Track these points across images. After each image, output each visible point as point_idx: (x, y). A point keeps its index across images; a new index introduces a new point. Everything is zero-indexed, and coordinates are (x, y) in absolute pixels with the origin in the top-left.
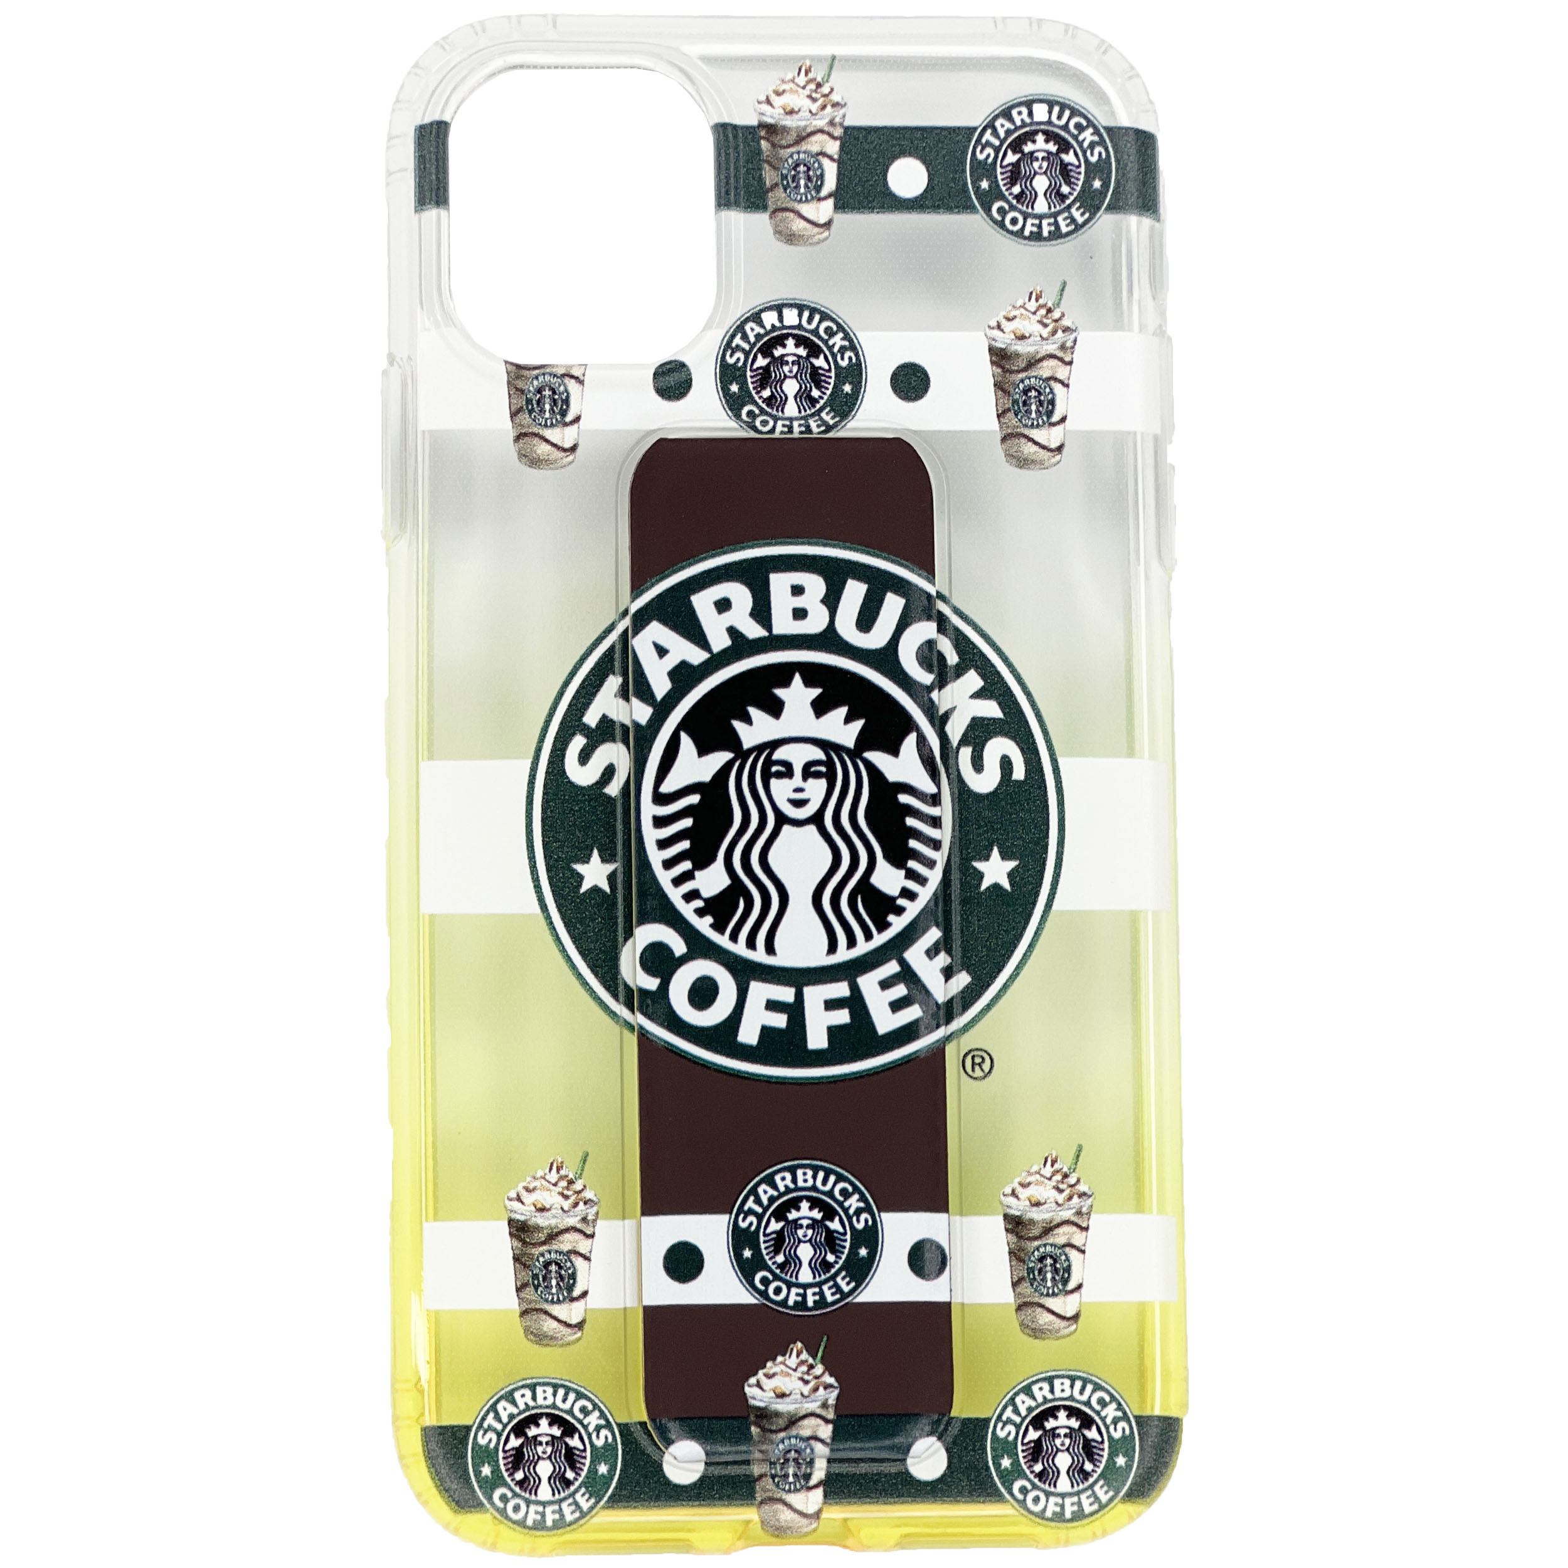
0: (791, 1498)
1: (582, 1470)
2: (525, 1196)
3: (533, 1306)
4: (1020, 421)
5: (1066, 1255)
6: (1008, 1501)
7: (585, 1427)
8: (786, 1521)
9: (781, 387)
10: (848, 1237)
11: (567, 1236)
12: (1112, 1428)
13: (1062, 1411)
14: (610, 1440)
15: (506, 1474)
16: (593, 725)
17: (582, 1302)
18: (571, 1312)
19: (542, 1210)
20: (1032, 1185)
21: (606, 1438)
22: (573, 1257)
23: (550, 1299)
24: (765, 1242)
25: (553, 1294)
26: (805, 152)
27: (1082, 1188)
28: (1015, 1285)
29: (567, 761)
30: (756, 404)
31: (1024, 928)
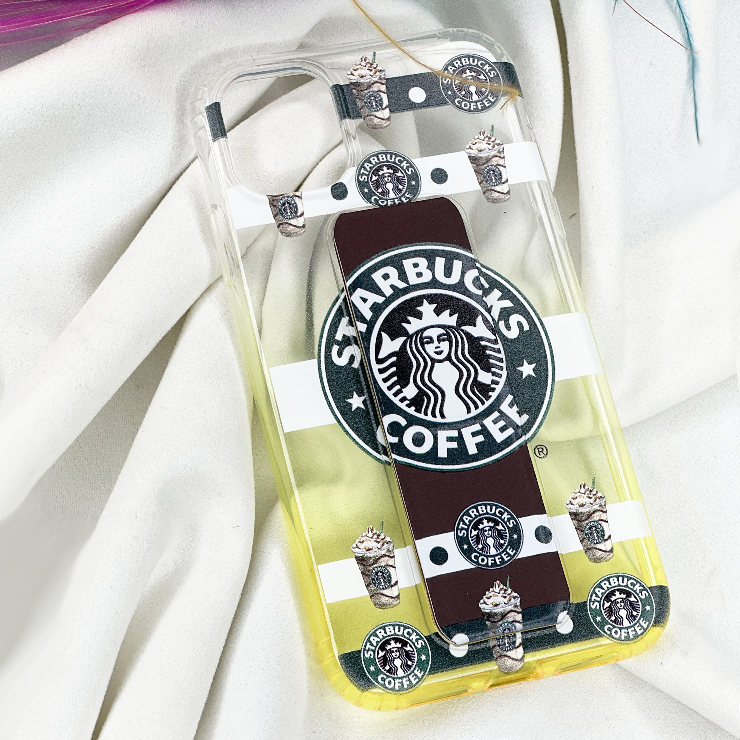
0: (509, 654)
1: (415, 660)
2: (360, 545)
3: (375, 592)
4: (489, 184)
5: (600, 525)
6: (604, 636)
7: (411, 641)
8: (509, 664)
9: (385, 187)
10: (507, 531)
11: (383, 559)
12: (640, 594)
13: (617, 592)
14: (423, 644)
15: (381, 668)
16: (340, 340)
17: (396, 586)
18: (392, 592)
19: (369, 550)
20: (578, 498)
21: (422, 643)
22: (387, 568)
23: (382, 587)
24: (472, 540)
25: (383, 585)
26: (372, 92)
27: (599, 495)
28: (581, 542)
29: (333, 356)
30: (376, 195)
31: (546, 391)
